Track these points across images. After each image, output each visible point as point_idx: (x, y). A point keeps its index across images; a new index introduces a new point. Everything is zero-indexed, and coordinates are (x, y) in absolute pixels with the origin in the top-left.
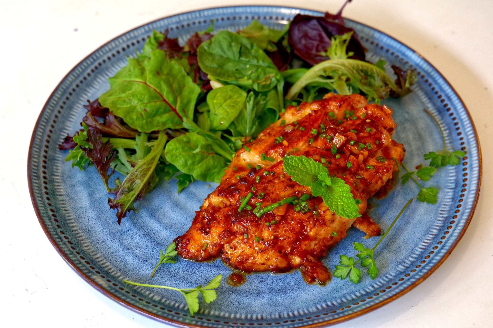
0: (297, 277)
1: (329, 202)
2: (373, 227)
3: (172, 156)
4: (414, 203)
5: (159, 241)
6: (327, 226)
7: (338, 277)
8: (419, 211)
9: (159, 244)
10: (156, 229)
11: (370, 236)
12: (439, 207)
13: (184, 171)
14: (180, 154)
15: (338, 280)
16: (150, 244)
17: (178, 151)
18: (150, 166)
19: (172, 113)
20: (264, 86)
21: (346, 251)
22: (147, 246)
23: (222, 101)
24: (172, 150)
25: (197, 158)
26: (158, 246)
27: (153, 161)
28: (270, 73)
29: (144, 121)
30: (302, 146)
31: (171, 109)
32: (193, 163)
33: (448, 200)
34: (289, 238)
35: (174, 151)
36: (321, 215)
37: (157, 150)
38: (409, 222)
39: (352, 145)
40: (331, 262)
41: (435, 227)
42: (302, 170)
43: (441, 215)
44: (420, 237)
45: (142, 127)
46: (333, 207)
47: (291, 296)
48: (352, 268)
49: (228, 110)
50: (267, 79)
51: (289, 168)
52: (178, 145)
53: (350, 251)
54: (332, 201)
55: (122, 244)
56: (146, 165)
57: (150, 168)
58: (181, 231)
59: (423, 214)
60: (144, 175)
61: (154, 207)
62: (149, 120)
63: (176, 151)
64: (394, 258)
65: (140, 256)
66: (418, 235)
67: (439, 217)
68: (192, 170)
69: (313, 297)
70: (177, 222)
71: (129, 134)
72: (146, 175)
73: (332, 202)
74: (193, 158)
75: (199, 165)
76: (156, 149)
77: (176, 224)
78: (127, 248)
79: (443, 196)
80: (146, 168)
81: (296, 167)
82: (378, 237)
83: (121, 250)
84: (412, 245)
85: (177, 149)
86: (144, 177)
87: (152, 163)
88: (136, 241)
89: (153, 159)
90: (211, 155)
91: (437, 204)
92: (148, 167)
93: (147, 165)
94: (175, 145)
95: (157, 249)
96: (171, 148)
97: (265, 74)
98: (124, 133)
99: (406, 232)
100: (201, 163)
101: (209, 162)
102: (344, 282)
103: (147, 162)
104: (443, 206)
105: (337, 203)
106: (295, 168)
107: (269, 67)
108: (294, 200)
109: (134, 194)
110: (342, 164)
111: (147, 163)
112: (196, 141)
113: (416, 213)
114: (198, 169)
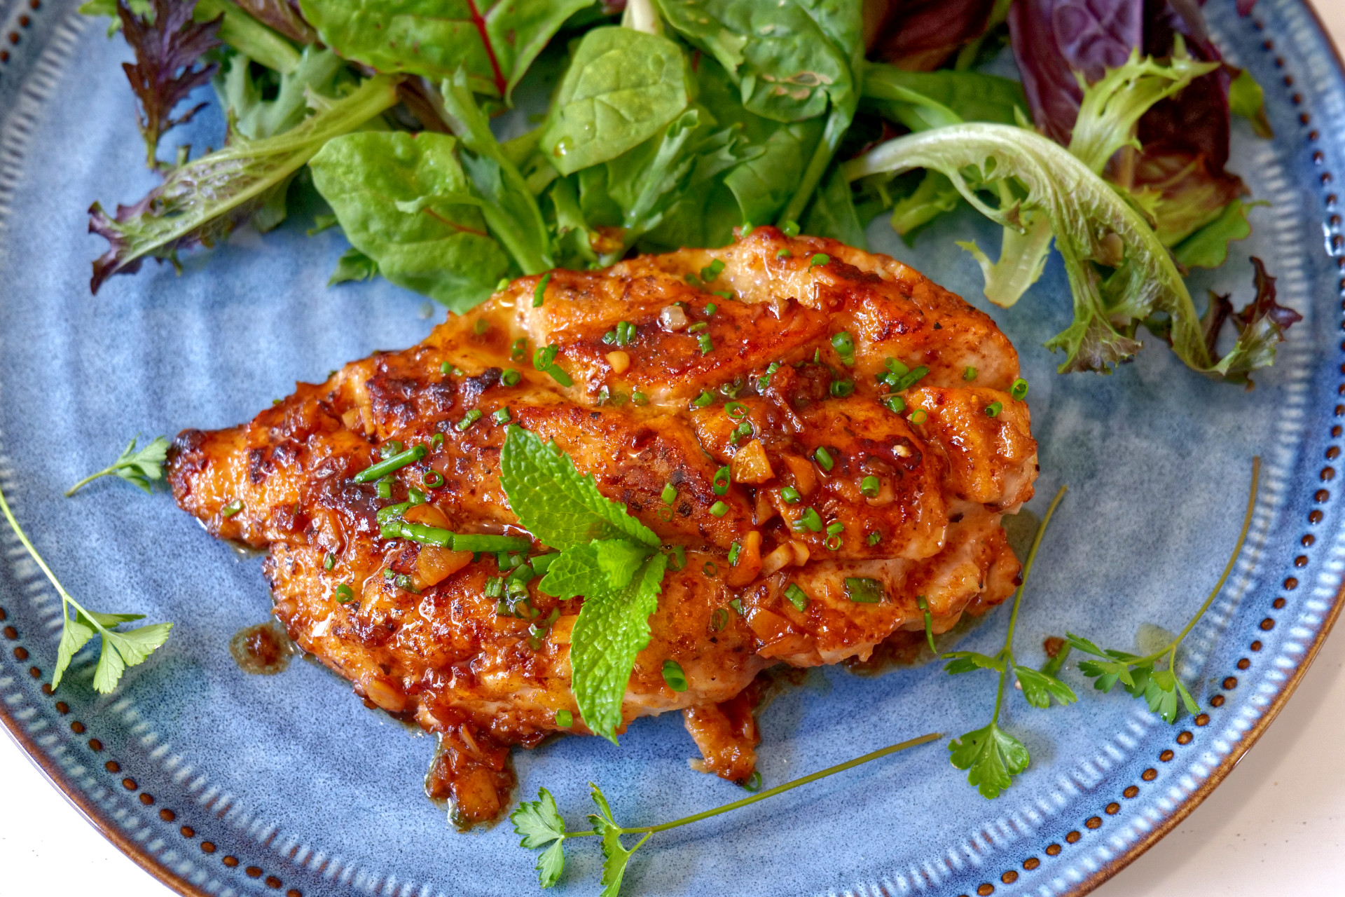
2: (734, 753)
3: (331, 181)
4: (929, 752)
5: (169, 401)
6: (545, 687)
7: (516, 831)
8: (926, 786)
9: (161, 408)
10: (192, 358)
11: (711, 771)
12: (988, 817)
13: (355, 240)
14: (355, 189)
15: (511, 841)
16: (139, 394)
17: (351, 177)
18: (257, 174)
20: (774, 101)
21: (610, 766)
22: (129, 396)
23: (608, 83)
24: (336, 165)
25: (406, 226)
26: (156, 413)
27: (276, 163)
28: (820, 67)
29: (355, 15)
30: (667, 399)
32: (388, 235)
33: (1034, 816)
35: (340, 171)
37: (316, 132)
38: (863, 803)
39: (783, 501)
40: (541, 773)
41: (915, 872)
42: (559, 490)
43: (968, 849)
44: (845, 871)
45: (337, 30)
46: (582, 654)
47: (354, 798)
48: (558, 842)
49: (599, 124)
50: (799, 81)
51: (518, 467)
52: (358, 159)
53: (623, 775)
55: (75, 345)
56: (248, 164)
57: (255, 179)
58: (245, 405)
59: (927, 805)
60: (224, 192)
61: (238, 284)
62: (376, 16)
63: (345, 173)
64: (720, 883)
65: (90, 413)
66: (849, 860)
67: (958, 849)
68: (381, 250)
69: (406, 840)
70: (258, 372)
71: (290, 29)
72: (232, 195)
74: (392, 222)
75: (406, 247)
76: (315, 127)
77: (250, 375)
78: (76, 368)
79: (1034, 792)
80: (242, 173)
81: (542, 475)
82: (733, 788)
83: (57, 363)
84: (801, 880)
85: (349, 170)
86: (222, 197)
87: (270, 168)
88: (115, 361)
89: (283, 156)
90: (461, 235)
91: (993, 805)
92: (251, 173)
93: (252, 167)
94: (351, 156)
95: (145, 420)
96: (334, 158)
97: (804, 62)
98: (277, 19)
99: (826, 826)
100: (414, 246)
101: (443, 255)
102: (522, 855)
103: (257, 158)
104: (1002, 823)
105: (606, 649)
106: (537, 475)
107: (835, 47)
109: (168, 231)
110: (720, 537)
111: (253, 161)
112: (435, 173)
113: (909, 789)
114: (397, 257)
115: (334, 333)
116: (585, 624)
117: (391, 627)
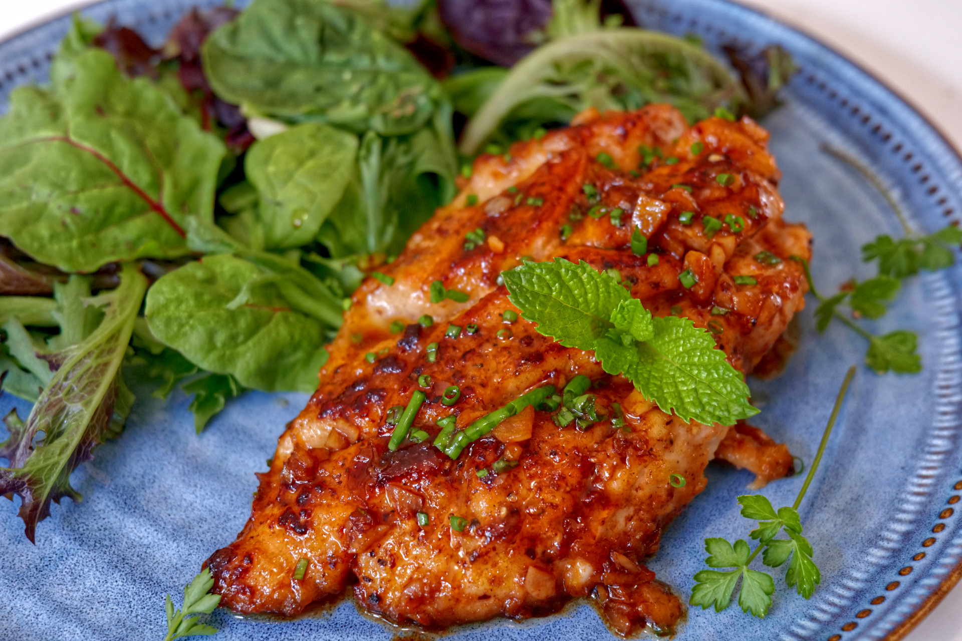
0: (587, 624)
1: (653, 389)
2: (770, 455)
3: (168, 322)
4: (861, 379)
5: (159, 574)
6: (656, 458)
7: (704, 608)
8: (881, 395)
9: (159, 583)
10: (146, 542)
11: (769, 479)
12: (931, 380)
13: (208, 364)
14: (190, 316)
15: (707, 616)
16: (131, 589)
17: (183, 307)
18: (105, 359)
19: (153, 216)
20: (400, 120)
22: (124, 595)
23: (293, 165)
24: (166, 306)
25: (243, 323)
26: (158, 589)
27: (112, 344)
28: (409, 84)
29: (75, 243)
30: (545, 245)
31: (147, 206)
32: (233, 339)
33: (951, 359)
34: (553, 506)
35: (172, 308)
36: (634, 430)
37: (121, 313)
38: (863, 430)
39: (686, 226)
40: (674, 568)
41: (937, 433)
42: (560, 304)
43: (945, 400)
44: (903, 464)
45: (70, 259)
46: (666, 400)
48: (746, 574)
49: (311, 186)
50: (404, 101)
51: (527, 300)
52: (181, 289)
53: (721, 527)
54: (659, 383)
55: (45, 598)
56: (94, 356)
57: (106, 365)
58: (219, 537)
59: (894, 402)
60: (91, 387)
61: (130, 480)
62: (89, 238)
63: (177, 307)
64: (849, 530)
65: (106, 627)
66: (897, 459)
67: (940, 404)
68: (232, 359)
70: (205, 514)
71: (33, 284)
72: (97, 386)
73: (660, 388)
74: (231, 325)
75: (250, 343)
76: (118, 311)
77: (202, 520)
78: (62, 610)
79: (935, 351)
80: (94, 365)
81: (545, 296)
82: (789, 480)
83: (44, 617)
84: (888, 489)
85: (179, 301)
86: (92, 392)
87: (111, 351)
88: (88, 584)
89: (113, 337)
90: (279, 315)
91: (925, 374)
92: (100, 361)
93: (98, 357)
94: (174, 289)
95: (154, 599)
96: (162, 299)
97: (398, 87)
98: (18, 279)
99: (861, 456)
100: (255, 338)
101: (278, 334)
102: (724, 618)
103: (98, 347)
104: (941, 376)
105: (676, 387)
106: (542, 298)
107: (406, 69)
108: (549, 397)
109: (67, 445)
110: (668, 280)
111: (97, 352)
112: (234, 276)
113: (875, 404)
114: (248, 355)
115: (233, 457)
116: (646, 387)
117: (515, 511)
